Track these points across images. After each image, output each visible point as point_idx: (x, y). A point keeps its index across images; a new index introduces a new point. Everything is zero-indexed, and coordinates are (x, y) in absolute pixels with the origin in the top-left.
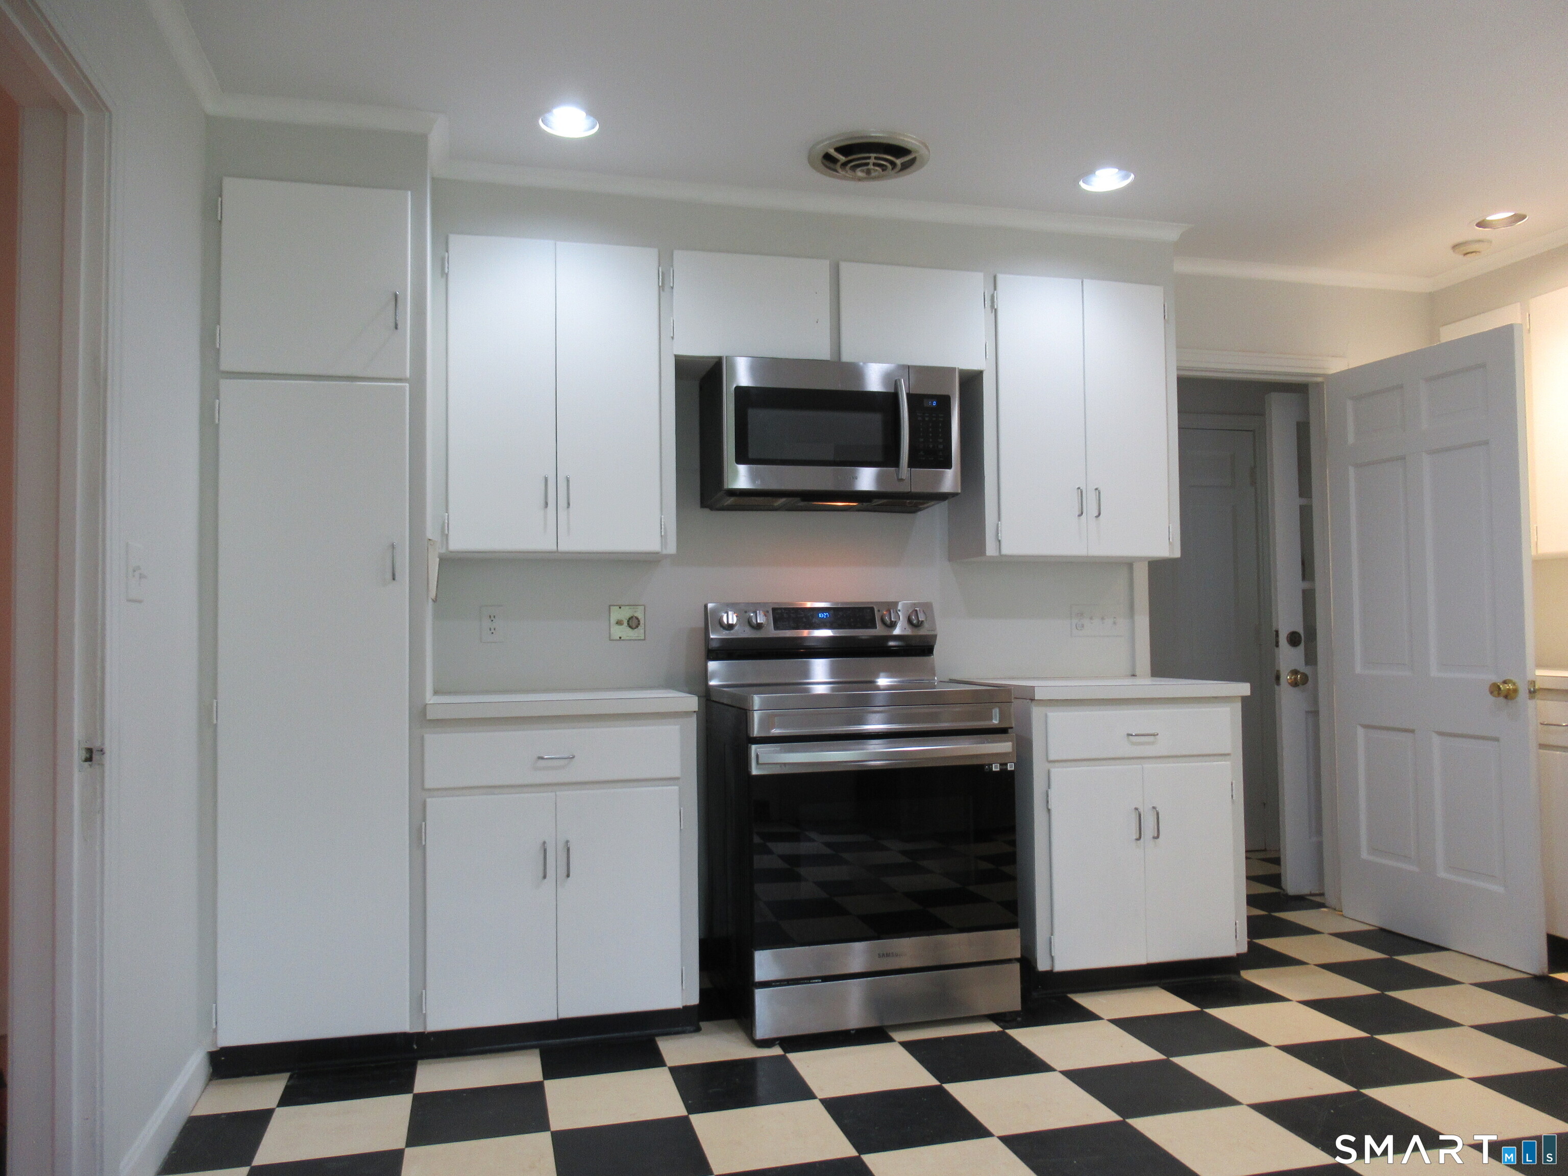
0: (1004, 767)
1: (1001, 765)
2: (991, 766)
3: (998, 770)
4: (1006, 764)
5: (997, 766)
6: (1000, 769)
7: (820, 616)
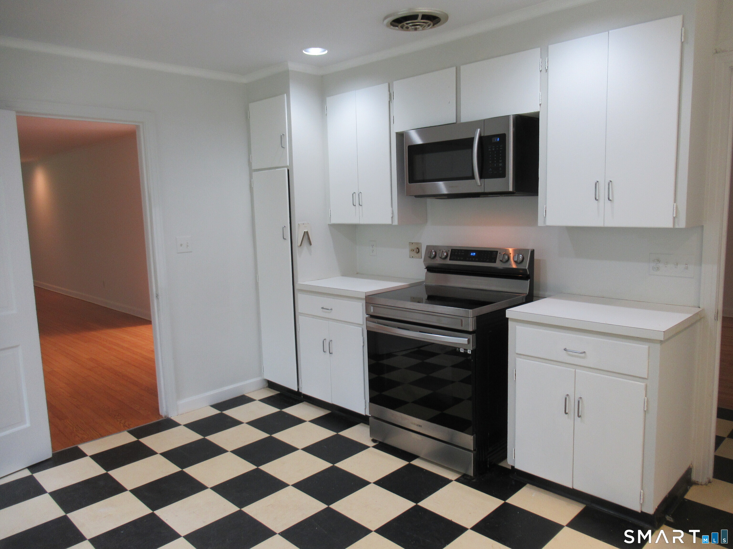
0: (466, 351)
1: (464, 349)
2: (459, 349)
3: (463, 352)
4: (467, 350)
5: (462, 349)
6: (464, 352)
7: (471, 254)
